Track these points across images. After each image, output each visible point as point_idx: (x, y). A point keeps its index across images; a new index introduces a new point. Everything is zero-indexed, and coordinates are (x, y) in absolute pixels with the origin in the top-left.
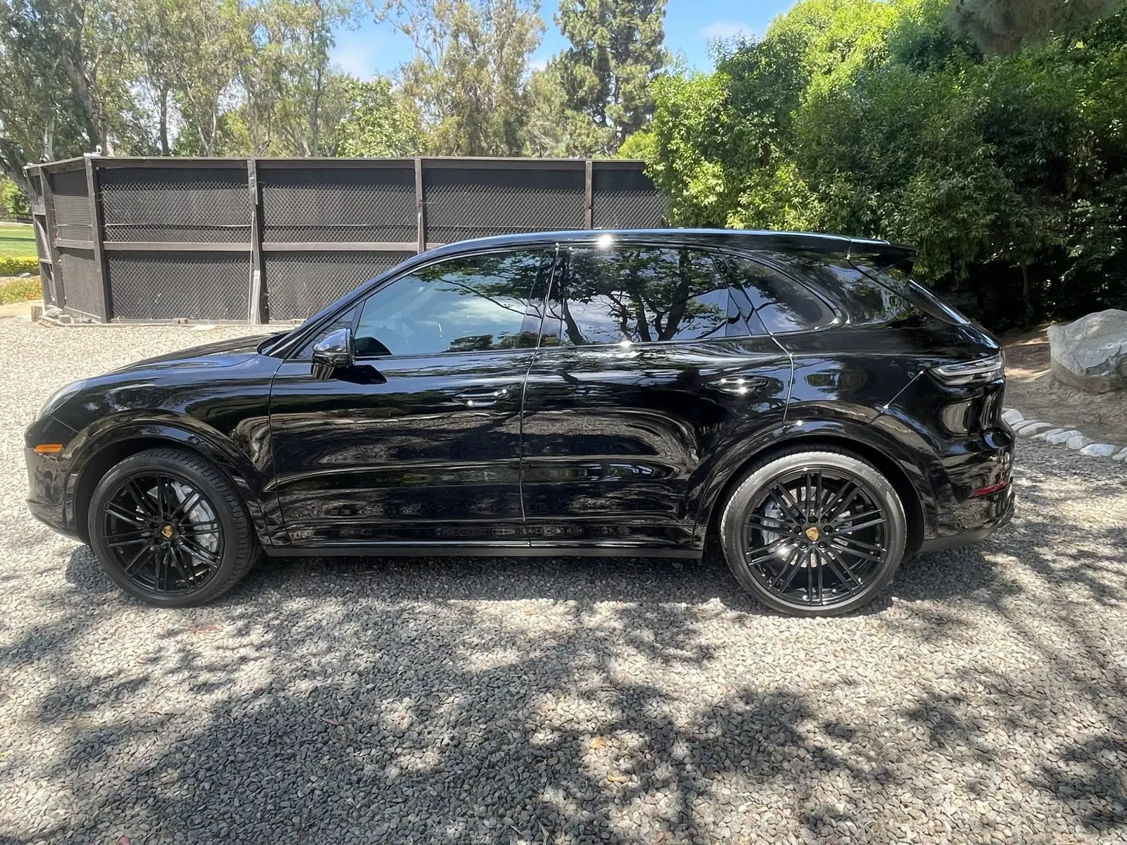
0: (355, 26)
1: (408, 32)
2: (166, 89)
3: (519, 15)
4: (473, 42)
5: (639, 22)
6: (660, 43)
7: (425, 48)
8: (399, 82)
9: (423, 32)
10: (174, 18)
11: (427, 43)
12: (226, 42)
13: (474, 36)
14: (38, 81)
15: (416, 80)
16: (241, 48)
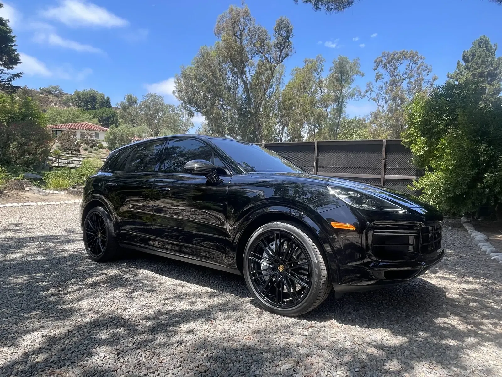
0: (357, 99)
1: (374, 100)
2: (284, 127)
3: (423, 89)
4: (401, 101)
5: (487, 85)
6: (499, 93)
7: (382, 105)
8: (369, 119)
9: (381, 100)
10: (287, 103)
11: (382, 103)
12: (301, 109)
13: (402, 99)
14: (243, 126)
15: (376, 118)
16: (306, 111)
